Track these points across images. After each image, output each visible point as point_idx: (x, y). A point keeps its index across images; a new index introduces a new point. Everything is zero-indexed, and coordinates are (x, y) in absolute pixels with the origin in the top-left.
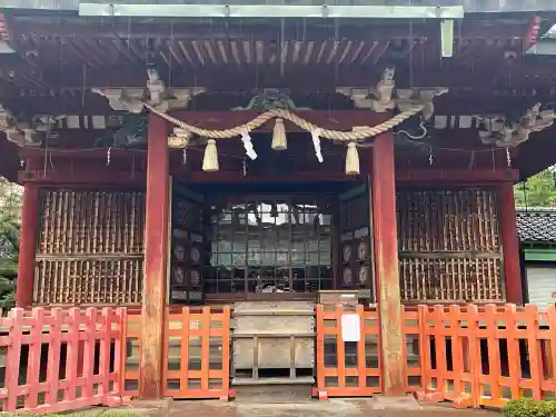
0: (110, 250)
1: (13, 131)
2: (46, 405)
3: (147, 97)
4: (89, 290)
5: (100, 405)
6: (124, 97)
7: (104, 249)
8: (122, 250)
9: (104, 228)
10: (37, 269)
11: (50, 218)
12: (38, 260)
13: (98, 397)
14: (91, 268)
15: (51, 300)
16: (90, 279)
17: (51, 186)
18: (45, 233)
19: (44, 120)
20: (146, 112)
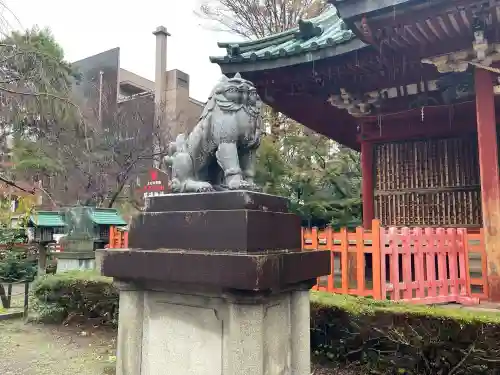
0: (429, 185)
1: (351, 107)
2: (417, 299)
3: (472, 57)
4: (416, 215)
5: (454, 303)
6: (450, 61)
7: (424, 185)
8: (439, 184)
9: (423, 169)
10: (376, 202)
11: (381, 165)
12: (376, 195)
13: (452, 296)
14: (415, 199)
15: (388, 223)
16: (416, 207)
17: (380, 142)
18: (379, 176)
19: (371, 95)
20: (471, 68)
